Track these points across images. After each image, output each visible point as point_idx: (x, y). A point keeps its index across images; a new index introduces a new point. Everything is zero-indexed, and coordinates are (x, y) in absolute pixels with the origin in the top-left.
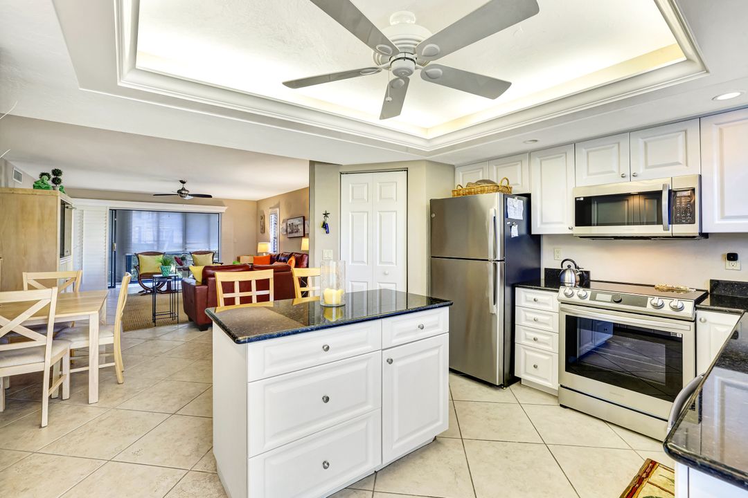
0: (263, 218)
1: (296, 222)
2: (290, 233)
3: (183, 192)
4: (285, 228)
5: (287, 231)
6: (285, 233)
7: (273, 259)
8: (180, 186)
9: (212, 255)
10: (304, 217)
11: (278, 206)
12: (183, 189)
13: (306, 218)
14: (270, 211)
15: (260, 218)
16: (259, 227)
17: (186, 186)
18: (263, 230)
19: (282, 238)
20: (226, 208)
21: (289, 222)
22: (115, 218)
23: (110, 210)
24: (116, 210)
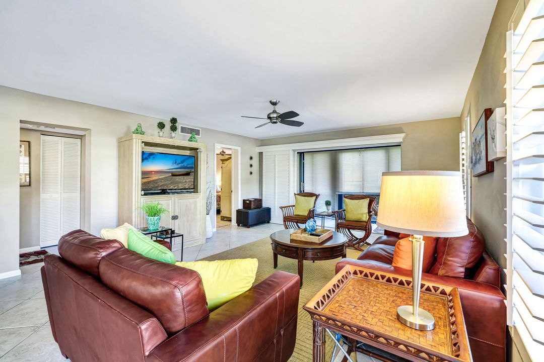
12: (274, 112)
21: (474, 137)
22: (303, 160)
23: (298, 153)
24: (303, 153)
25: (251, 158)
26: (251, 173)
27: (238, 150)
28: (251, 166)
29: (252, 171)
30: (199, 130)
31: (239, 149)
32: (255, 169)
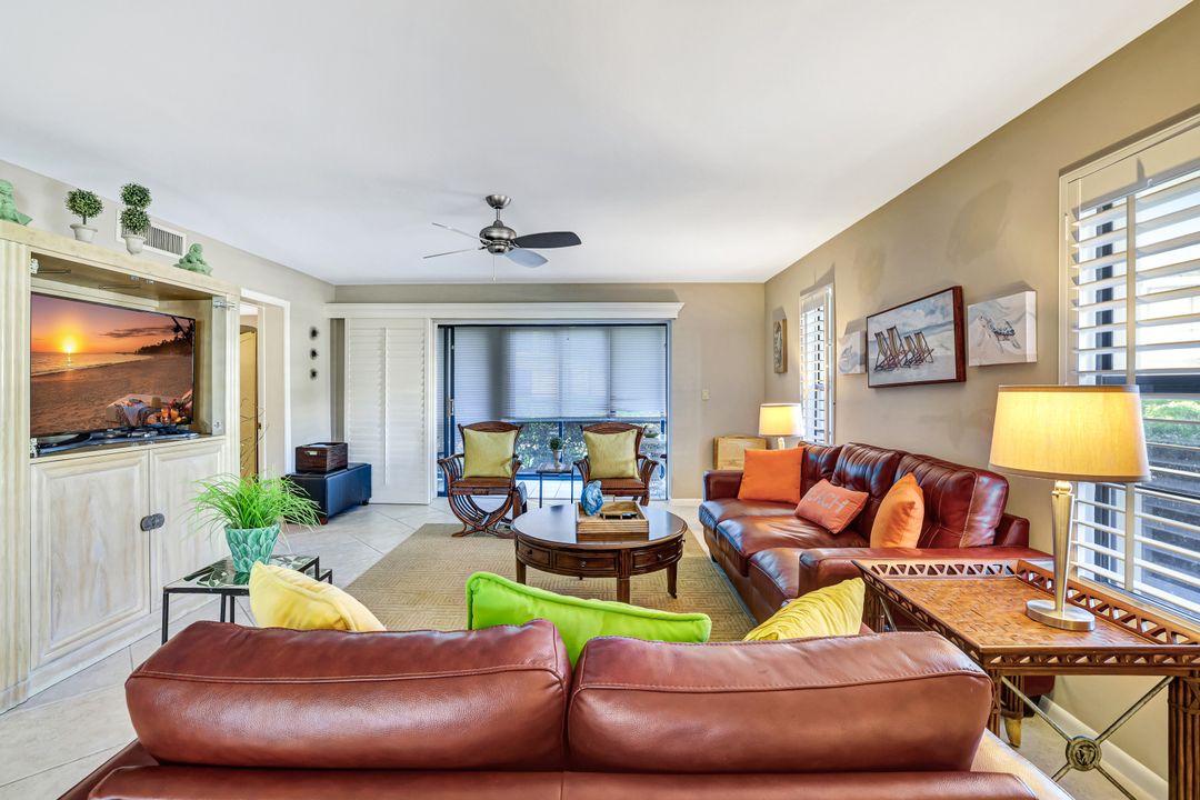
0: (782, 327)
1: (912, 319)
2: (880, 368)
3: (495, 234)
4: (858, 349)
5: (865, 360)
6: (858, 369)
7: (814, 468)
8: (488, 216)
9: (632, 435)
10: (958, 293)
11: (829, 278)
12: (498, 225)
13: (966, 296)
14: (803, 301)
15: (772, 328)
16: (772, 357)
17: (505, 217)
18: (783, 362)
19: (843, 386)
20: (679, 306)
21: (880, 325)
22: (453, 343)
23: (439, 326)
24: (452, 327)
25: (314, 333)
26: (314, 374)
27: (282, 309)
28: (314, 354)
29: (317, 369)
30: (180, 238)
31: (286, 304)
32: (323, 363)
